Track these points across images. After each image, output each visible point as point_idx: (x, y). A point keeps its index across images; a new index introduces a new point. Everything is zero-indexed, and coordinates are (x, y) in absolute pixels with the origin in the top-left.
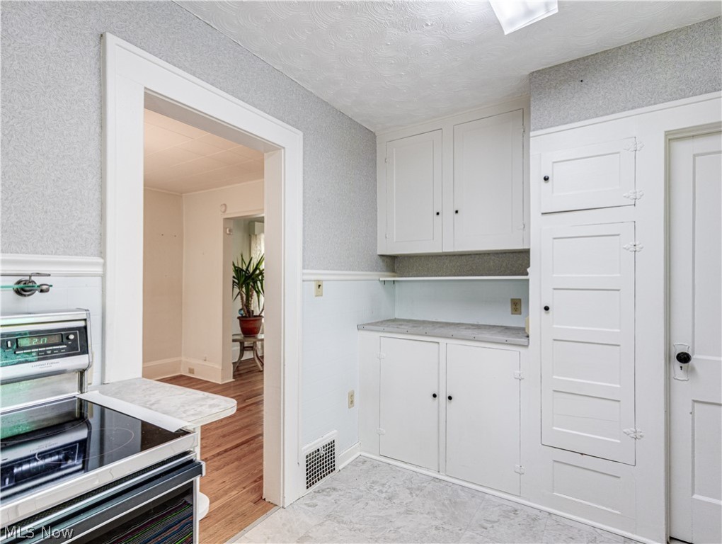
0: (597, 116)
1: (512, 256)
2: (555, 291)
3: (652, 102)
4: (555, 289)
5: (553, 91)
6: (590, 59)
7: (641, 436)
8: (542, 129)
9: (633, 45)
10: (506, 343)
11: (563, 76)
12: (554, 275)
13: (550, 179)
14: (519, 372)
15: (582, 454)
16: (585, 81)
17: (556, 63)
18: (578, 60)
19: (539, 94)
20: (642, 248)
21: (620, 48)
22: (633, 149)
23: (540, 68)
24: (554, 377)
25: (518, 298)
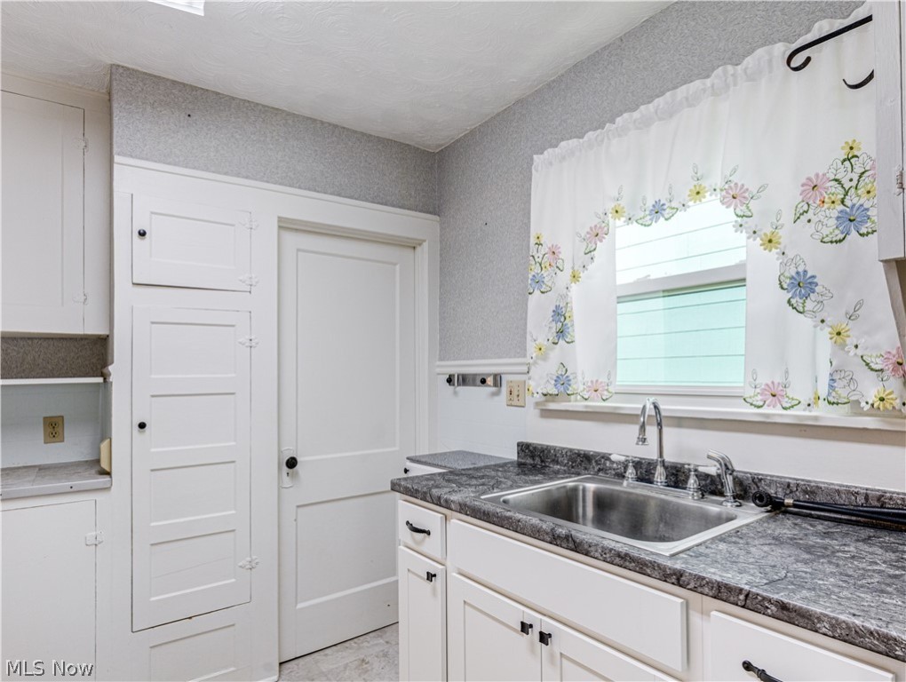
0: (207, 170)
1: (45, 344)
2: (154, 399)
3: (265, 179)
4: (153, 396)
5: (149, 109)
6: (199, 93)
7: (257, 563)
8: (131, 156)
9: (247, 104)
10: (72, 491)
11: (164, 96)
12: (153, 376)
13: (147, 236)
14: (94, 533)
15: (190, 618)
16: (193, 118)
17: (156, 73)
18: (184, 85)
19: (127, 103)
20: (257, 343)
21: (233, 98)
22: (248, 226)
23: (130, 66)
24: (152, 524)
25: (59, 414)
